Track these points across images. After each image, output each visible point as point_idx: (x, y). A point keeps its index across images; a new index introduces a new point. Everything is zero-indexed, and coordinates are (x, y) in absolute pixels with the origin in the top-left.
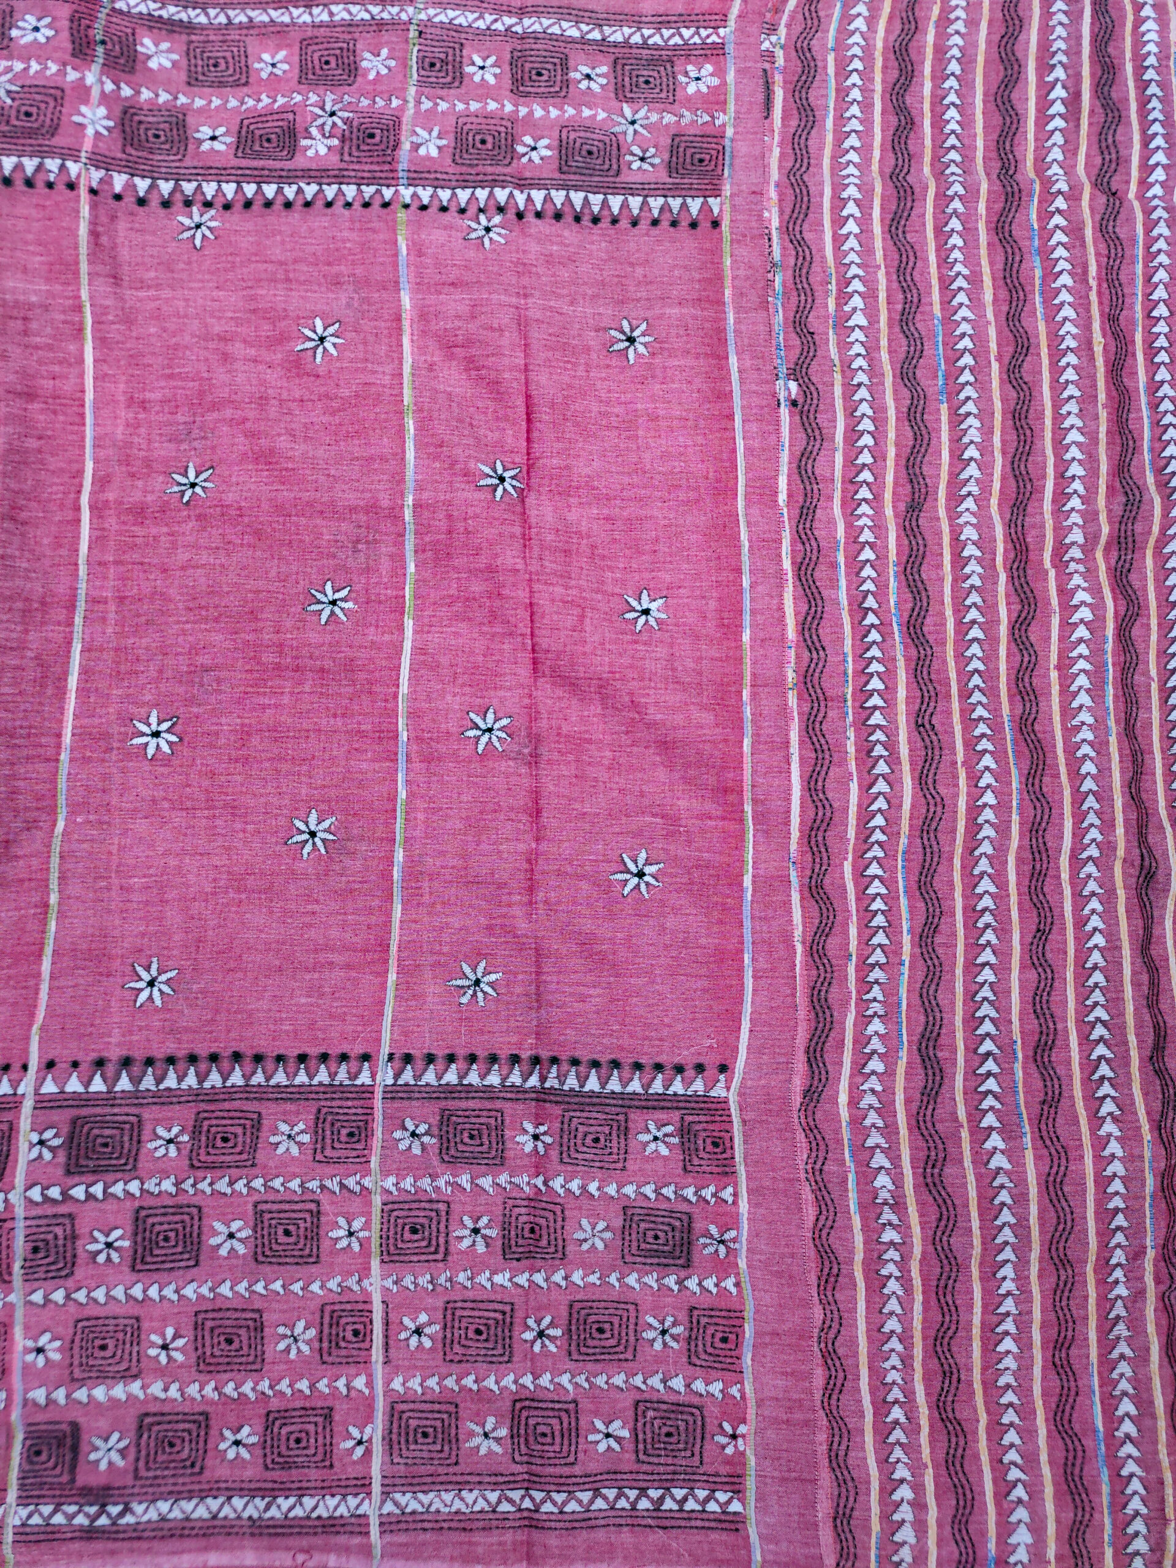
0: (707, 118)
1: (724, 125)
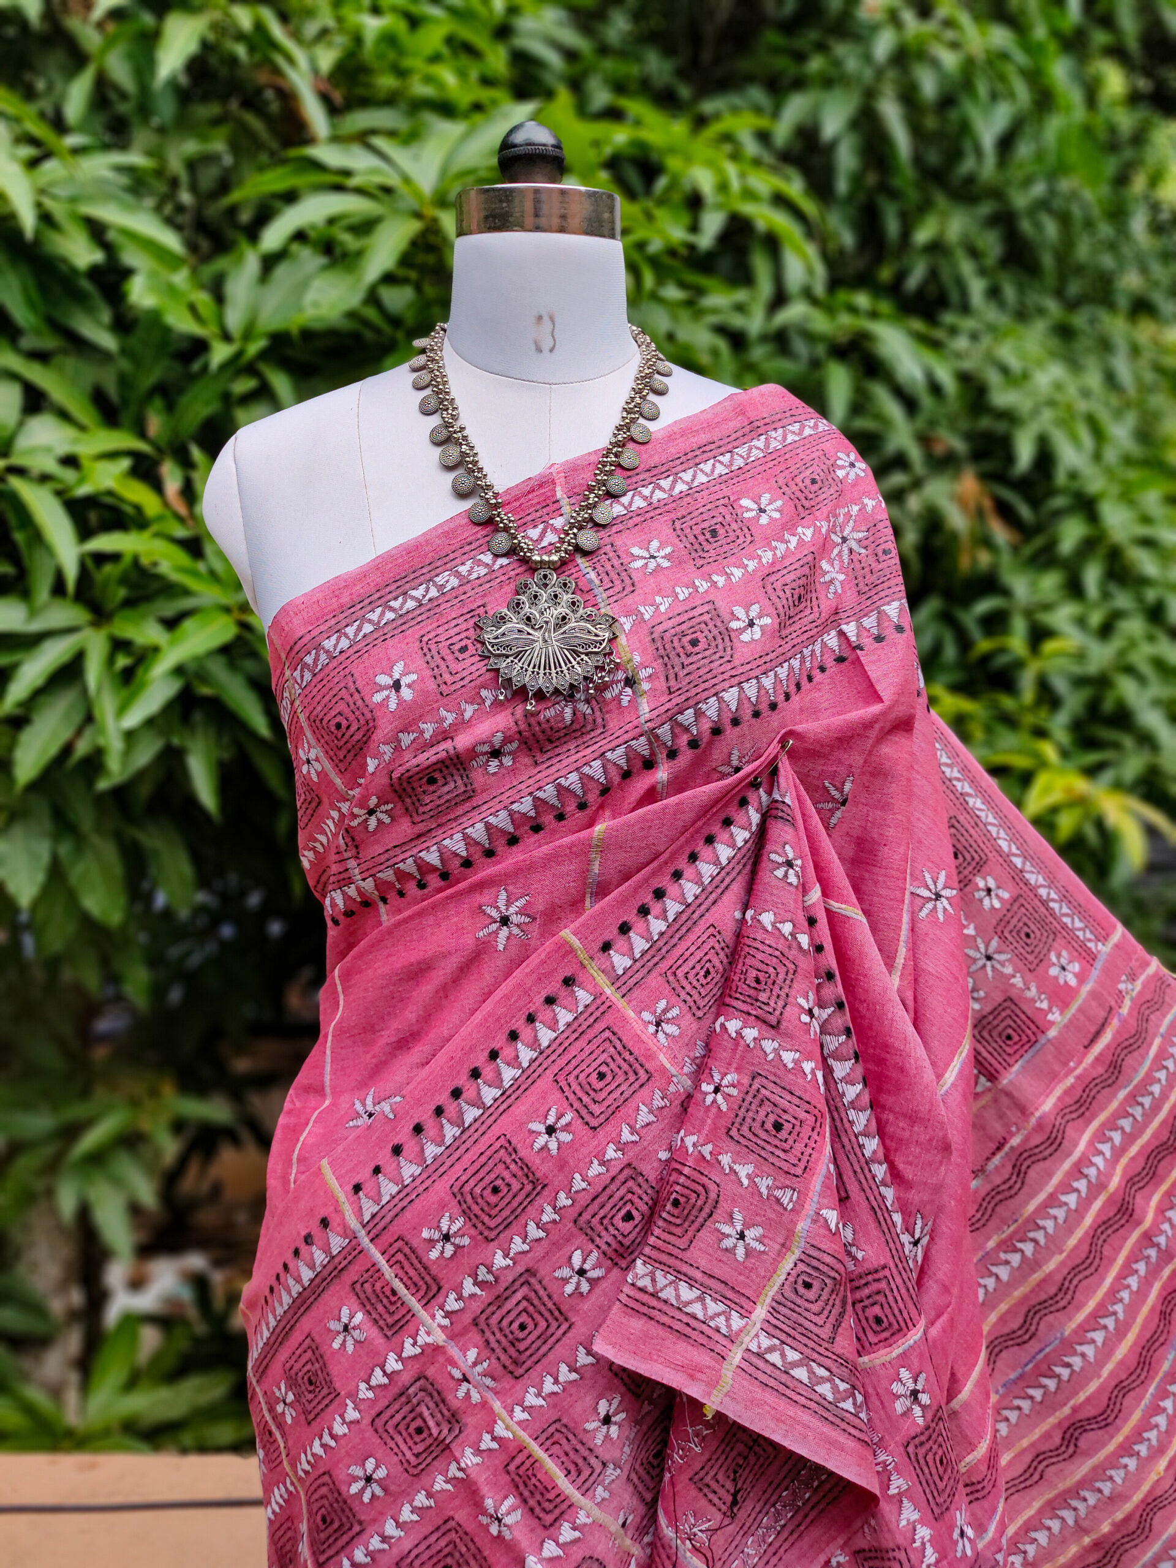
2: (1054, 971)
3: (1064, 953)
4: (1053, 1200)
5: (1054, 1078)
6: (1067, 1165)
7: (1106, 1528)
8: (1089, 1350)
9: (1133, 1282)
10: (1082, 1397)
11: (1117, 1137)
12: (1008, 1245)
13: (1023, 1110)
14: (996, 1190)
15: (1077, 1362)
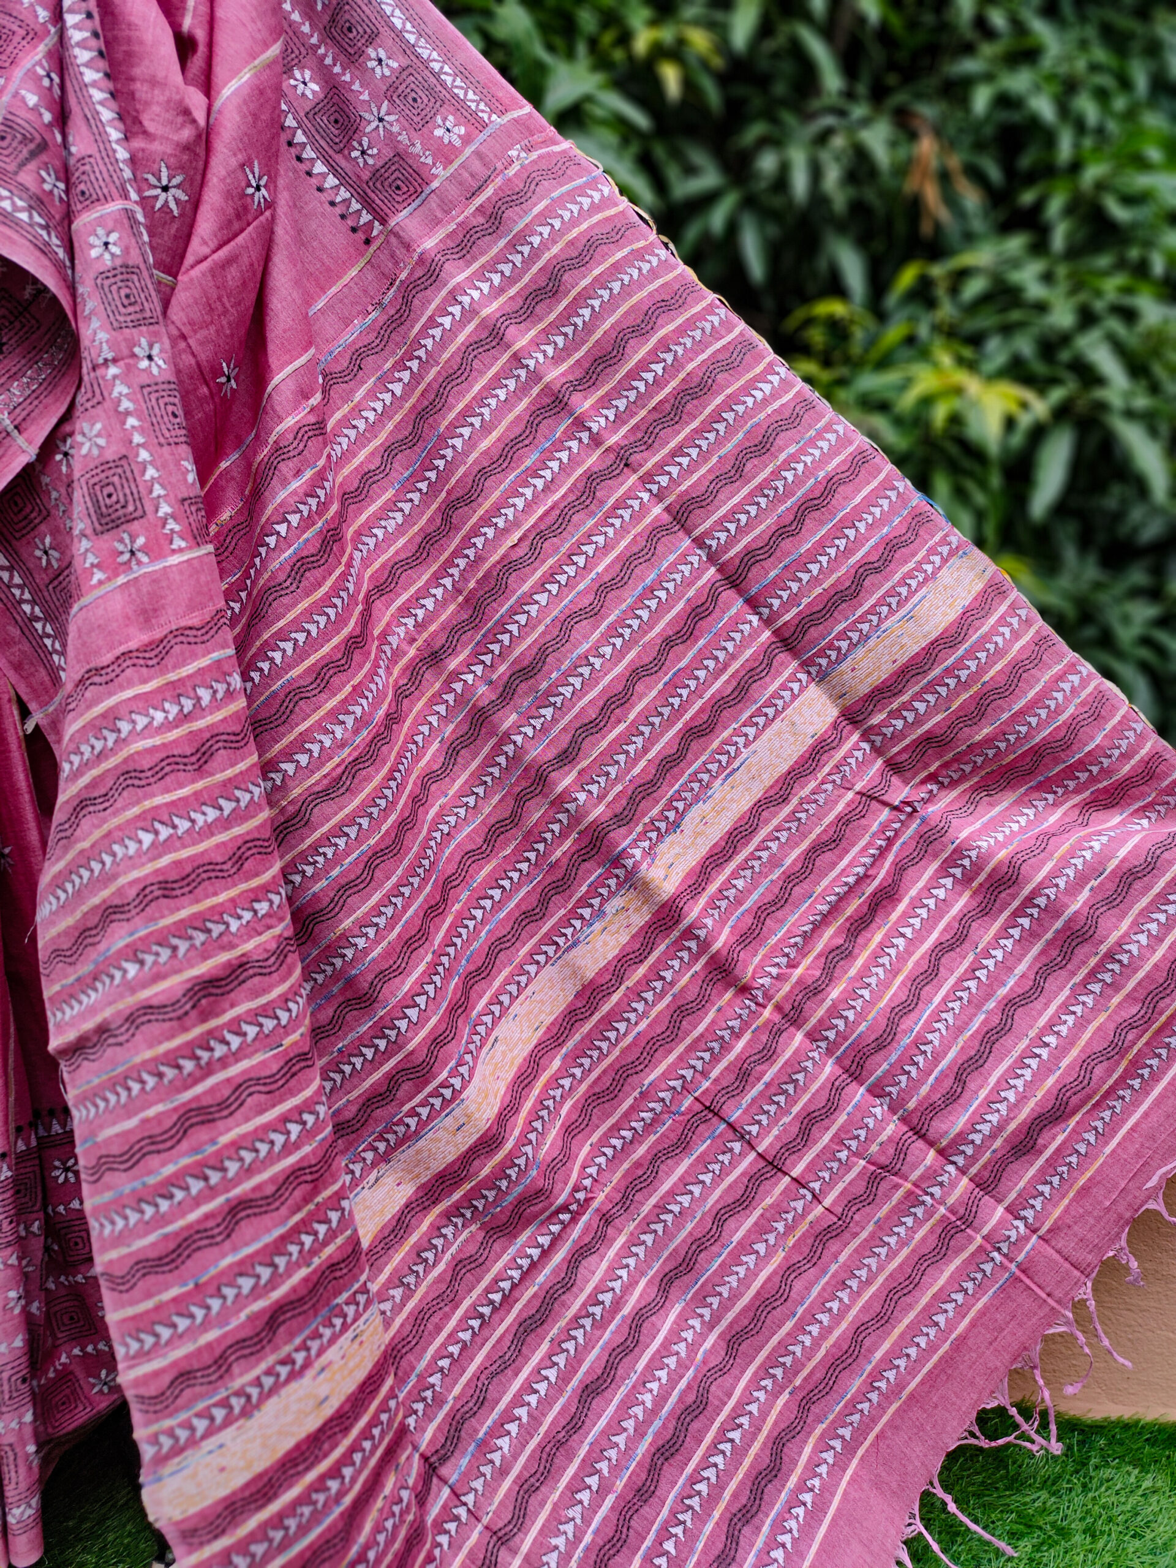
0: (429, 161)
1: (436, 176)
2: (438, 132)
3: (451, 118)
4: (432, 323)
5: (437, 222)
6: (444, 293)
7: (472, 584)
8: (458, 443)
9: (502, 394)
10: (453, 481)
11: (496, 279)
12: (400, 365)
13: (408, 247)
14: (391, 320)
15: (449, 453)
